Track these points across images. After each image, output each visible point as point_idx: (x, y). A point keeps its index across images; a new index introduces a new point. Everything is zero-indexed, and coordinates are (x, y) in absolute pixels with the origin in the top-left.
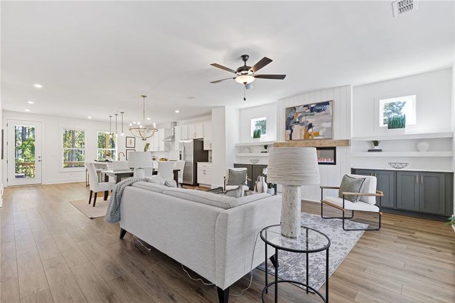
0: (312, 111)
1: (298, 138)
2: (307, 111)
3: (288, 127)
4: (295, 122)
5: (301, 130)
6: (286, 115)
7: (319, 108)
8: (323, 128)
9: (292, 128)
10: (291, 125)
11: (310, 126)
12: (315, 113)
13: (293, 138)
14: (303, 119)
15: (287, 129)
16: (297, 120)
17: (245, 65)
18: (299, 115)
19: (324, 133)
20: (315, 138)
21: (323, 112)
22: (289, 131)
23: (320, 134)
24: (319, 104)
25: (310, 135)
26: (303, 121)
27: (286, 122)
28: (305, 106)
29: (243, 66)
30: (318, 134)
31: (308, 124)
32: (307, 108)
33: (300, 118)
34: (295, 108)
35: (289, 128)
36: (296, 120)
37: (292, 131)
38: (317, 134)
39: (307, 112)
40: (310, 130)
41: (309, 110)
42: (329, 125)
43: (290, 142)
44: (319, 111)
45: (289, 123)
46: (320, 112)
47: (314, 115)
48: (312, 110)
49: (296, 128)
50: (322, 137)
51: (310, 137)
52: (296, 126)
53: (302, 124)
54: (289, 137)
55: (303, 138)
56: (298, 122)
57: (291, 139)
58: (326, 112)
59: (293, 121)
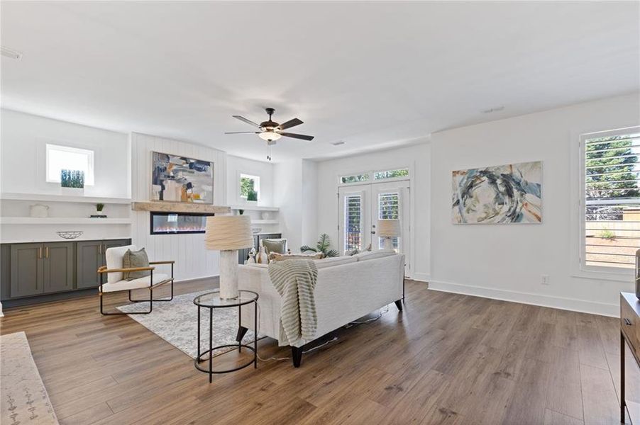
0: (191, 168)
1: (173, 199)
2: (184, 165)
3: (156, 181)
4: (169, 177)
5: (176, 188)
6: (154, 162)
7: (199, 166)
8: (203, 190)
9: (164, 183)
10: (161, 178)
11: (189, 186)
12: (196, 172)
13: (164, 198)
14: (180, 175)
15: (155, 182)
16: (172, 174)
17: (270, 120)
18: (174, 167)
19: (205, 197)
20: (195, 201)
21: (203, 172)
22: (159, 188)
23: (201, 198)
24: (199, 162)
25: (189, 197)
26: (179, 177)
27: (154, 173)
28: (183, 158)
29: (268, 120)
30: (199, 197)
31: (186, 183)
32: (185, 161)
33: (176, 171)
34: (167, 156)
35: (159, 182)
36: (169, 173)
37: (163, 188)
38: (197, 197)
39: (185, 167)
40: (189, 191)
41: (188, 165)
42: (210, 188)
43: (161, 202)
44: (199, 170)
45: (159, 174)
46: (201, 171)
47: (193, 173)
48: (191, 166)
49: (169, 184)
50: (202, 202)
51: (189, 200)
52: (169, 181)
53: (179, 181)
54: (158, 196)
55: (180, 200)
56: (173, 177)
57: (161, 198)
58: (207, 173)
59: (165, 173)
